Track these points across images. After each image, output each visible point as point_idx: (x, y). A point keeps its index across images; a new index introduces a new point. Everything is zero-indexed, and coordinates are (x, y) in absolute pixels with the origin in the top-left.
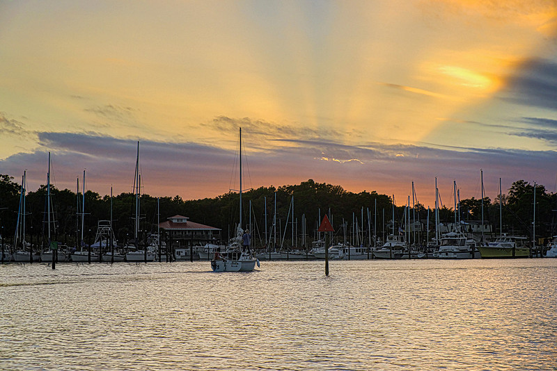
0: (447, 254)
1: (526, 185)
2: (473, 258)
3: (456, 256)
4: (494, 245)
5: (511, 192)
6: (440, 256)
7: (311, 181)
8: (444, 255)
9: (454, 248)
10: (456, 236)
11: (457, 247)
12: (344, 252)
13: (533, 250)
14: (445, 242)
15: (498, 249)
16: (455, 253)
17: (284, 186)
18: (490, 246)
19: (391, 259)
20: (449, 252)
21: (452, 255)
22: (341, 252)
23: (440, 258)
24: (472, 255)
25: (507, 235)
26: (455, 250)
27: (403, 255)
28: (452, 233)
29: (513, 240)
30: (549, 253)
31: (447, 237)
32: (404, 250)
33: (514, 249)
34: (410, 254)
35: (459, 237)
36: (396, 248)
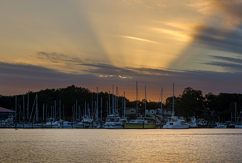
0: (109, 126)
1: (191, 90)
2: (124, 129)
3: (113, 127)
4: (133, 121)
5: (183, 93)
6: (106, 127)
7: (73, 86)
8: (107, 127)
9: (113, 123)
10: (114, 117)
11: (114, 123)
12: (61, 124)
13: (157, 125)
14: (109, 120)
15: (135, 124)
16: (113, 126)
17: (60, 89)
18: (130, 122)
19: (83, 128)
20: (110, 125)
21: (111, 127)
22: (59, 125)
23: (106, 128)
24: (123, 127)
25: (142, 117)
26: (113, 124)
27: (89, 126)
28: (112, 115)
29: (145, 119)
30: (164, 126)
31: (109, 117)
32: (90, 123)
33: (143, 124)
34: (93, 126)
35: (116, 117)
36: (87, 123)
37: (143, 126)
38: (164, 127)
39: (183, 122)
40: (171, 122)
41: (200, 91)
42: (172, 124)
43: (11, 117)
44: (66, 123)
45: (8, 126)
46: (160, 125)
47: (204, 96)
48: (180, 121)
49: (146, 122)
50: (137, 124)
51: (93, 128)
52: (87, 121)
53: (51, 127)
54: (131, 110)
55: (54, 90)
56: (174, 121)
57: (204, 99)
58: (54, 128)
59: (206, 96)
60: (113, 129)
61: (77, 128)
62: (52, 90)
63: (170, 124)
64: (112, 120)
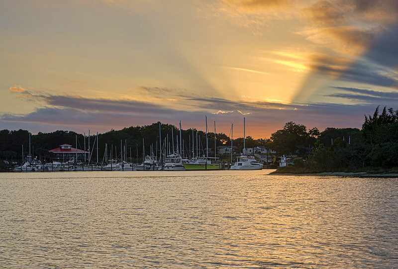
0: (168, 168)
1: (293, 125)
3: (173, 169)
4: (194, 162)
5: (284, 128)
6: (165, 169)
9: (172, 164)
10: (174, 157)
11: (174, 164)
14: (169, 161)
15: (196, 165)
16: (173, 167)
17: (145, 126)
19: (144, 170)
21: (171, 168)
22: (121, 167)
27: (150, 168)
28: (173, 155)
29: (209, 159)
30: (232, 167)
31: (169, 157)
32: (151, 165)
33: (206, 165)
34: (154, 168)
35: (176, 157)
36: (147, 164)
37: (206, 168)
38: (231, 169)
39: (254, 162)
40: (240, 162)
41: (303, 126)
42: (241, 164)
43: (72, 159)
44: (127, 165)
45: (67, 170)
46: (226, 166)
47: (308, 132)
48: (250, 161)
49: (209, 162)
50: (198, 165)
51: (154, 170)
52: (148, 162)
53: (111, 169)
54: (226, 148)
55: (139, 127)
56: (243, 160)
57: (308, 134)
58: (114, 170)
59: (310, 131)
60: (173, 170)
61: (137, 170)
62: (137, 127)
63: (239, 164)
64: (173, 161)
